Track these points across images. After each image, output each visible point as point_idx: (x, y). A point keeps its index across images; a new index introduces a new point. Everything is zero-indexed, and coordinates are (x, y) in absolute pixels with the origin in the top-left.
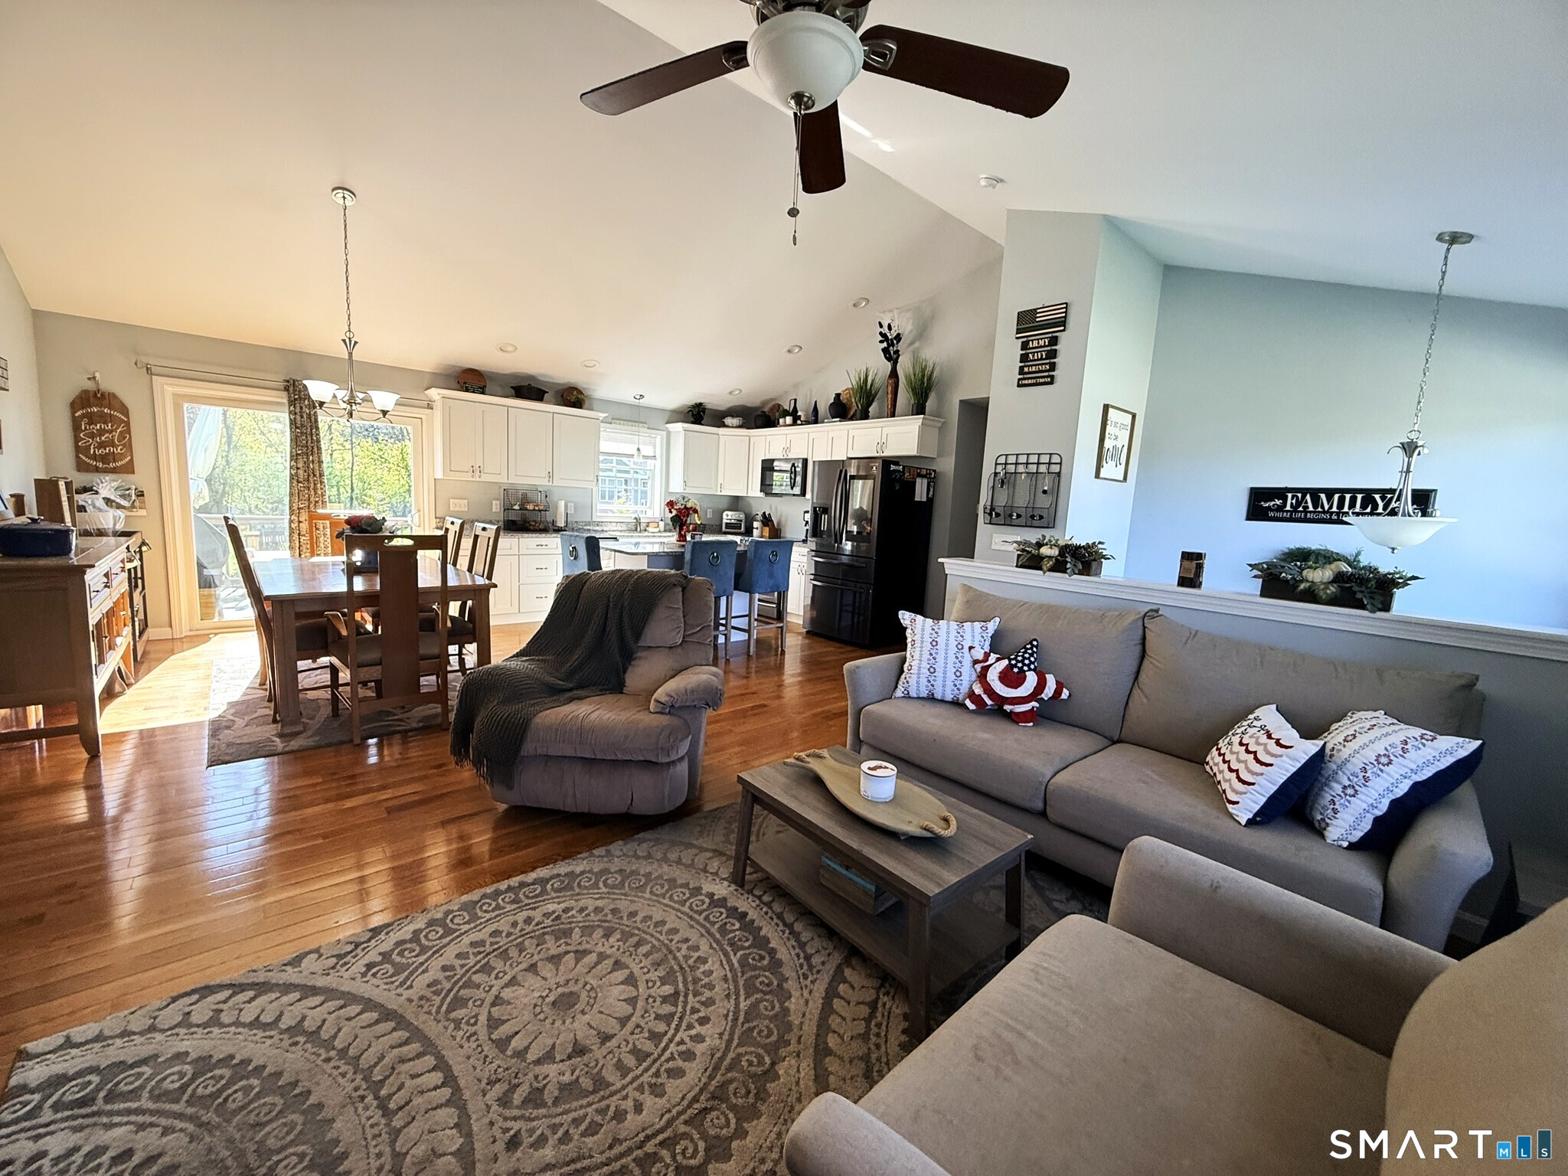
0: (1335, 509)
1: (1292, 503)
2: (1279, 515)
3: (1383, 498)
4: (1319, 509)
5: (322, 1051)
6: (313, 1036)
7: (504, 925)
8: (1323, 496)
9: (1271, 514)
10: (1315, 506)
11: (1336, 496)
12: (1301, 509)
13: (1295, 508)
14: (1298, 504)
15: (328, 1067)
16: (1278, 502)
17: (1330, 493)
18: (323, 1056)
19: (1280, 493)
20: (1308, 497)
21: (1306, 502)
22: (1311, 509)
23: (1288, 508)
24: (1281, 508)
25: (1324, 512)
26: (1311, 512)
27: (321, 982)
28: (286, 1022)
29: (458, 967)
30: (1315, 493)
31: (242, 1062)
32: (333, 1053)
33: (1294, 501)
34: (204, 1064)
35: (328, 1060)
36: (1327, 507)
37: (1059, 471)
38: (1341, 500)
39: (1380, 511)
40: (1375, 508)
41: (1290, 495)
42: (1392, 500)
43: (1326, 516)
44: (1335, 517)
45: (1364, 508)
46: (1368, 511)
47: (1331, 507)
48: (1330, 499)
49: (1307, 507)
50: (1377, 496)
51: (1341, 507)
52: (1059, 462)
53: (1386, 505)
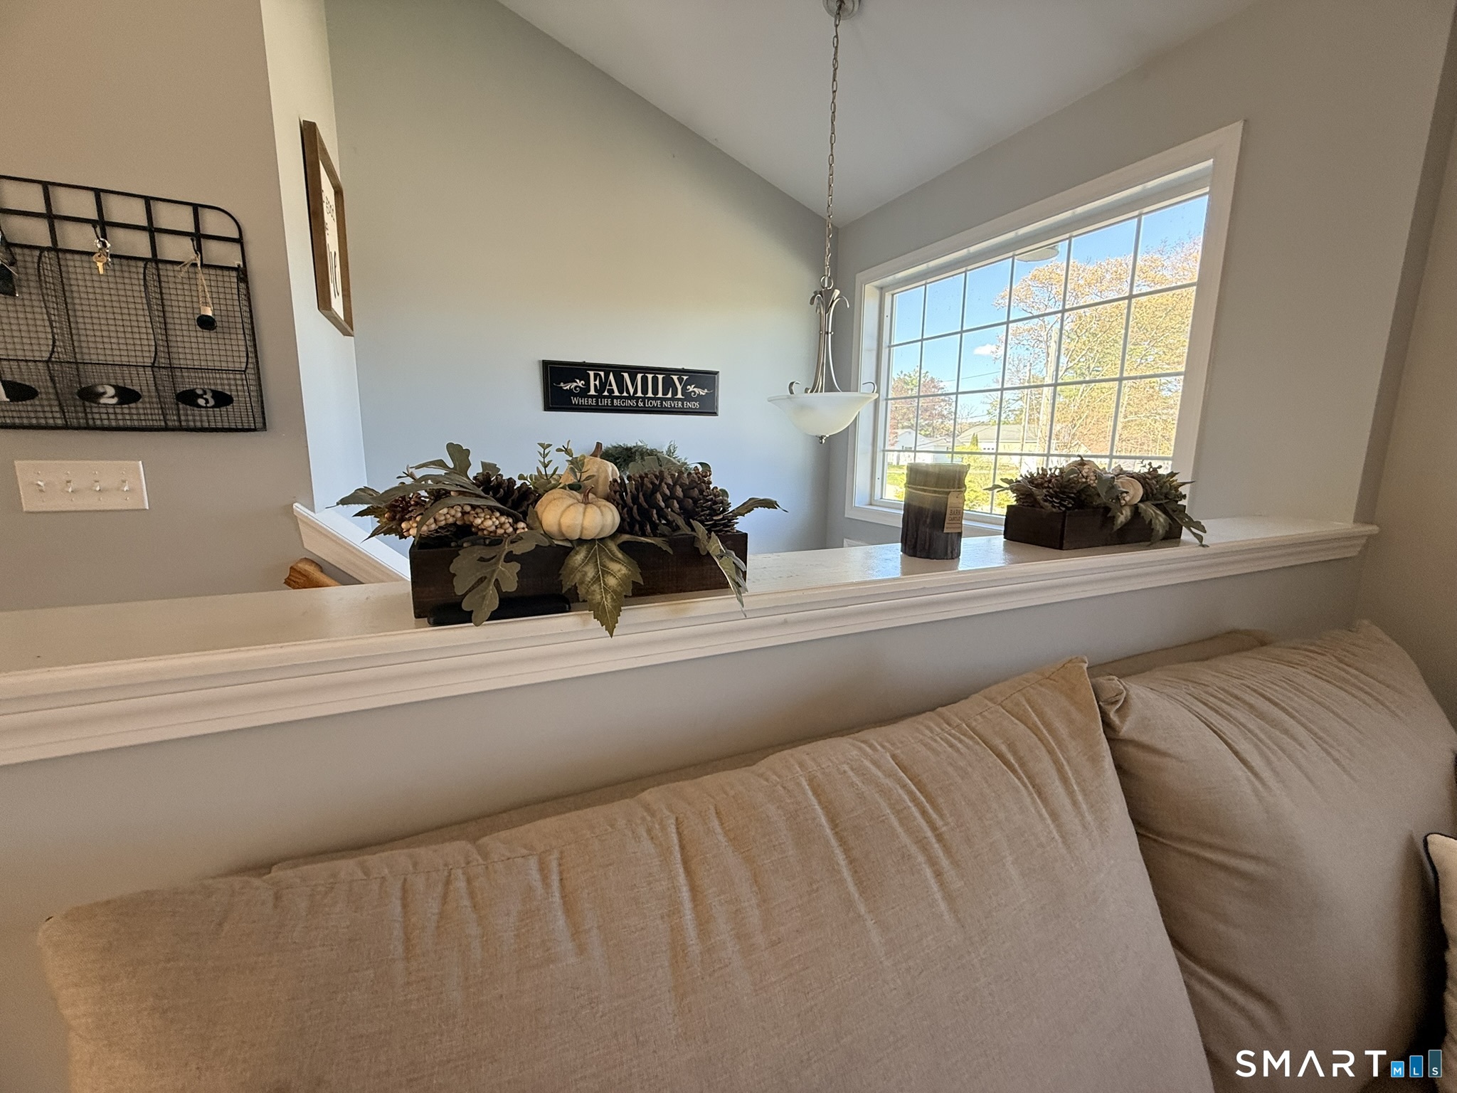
0: (639, 394)
1: (595, 385)
2: (583, 401)
3: (680, 380)
4: (625, 394)
8: (626, 375)
9: (575, 400)
10: (621, 391)
11: (639, 376)
12: (606, 393)
13: (600, 390)
14: (603, 385)
16: (581, 383)
17: (633, 371)
19: (578, 370)
20: (611, 377)
21: (611, 385)
22: (617, 393)
23: (592, 392)
24: (584, 392)
25: (630, 398)
26: (617, 397)
30: (618, 370)
33: (597, 383)
36: (632, 391)
37: (237, 262)
38: (645, 380)
39: (679, 396)
40: (675, 393)
41: (592, 373)
42: (688, 383)
43: (632, 403)
44: (641, 404)
45: (665, 393)
46: (670, 395)
47: (636, 392)
48: (633, 380)
49: (611, 391)
50: (675, 378)
51: (645, 391)
52: (236, 236)
53: (684, 389)
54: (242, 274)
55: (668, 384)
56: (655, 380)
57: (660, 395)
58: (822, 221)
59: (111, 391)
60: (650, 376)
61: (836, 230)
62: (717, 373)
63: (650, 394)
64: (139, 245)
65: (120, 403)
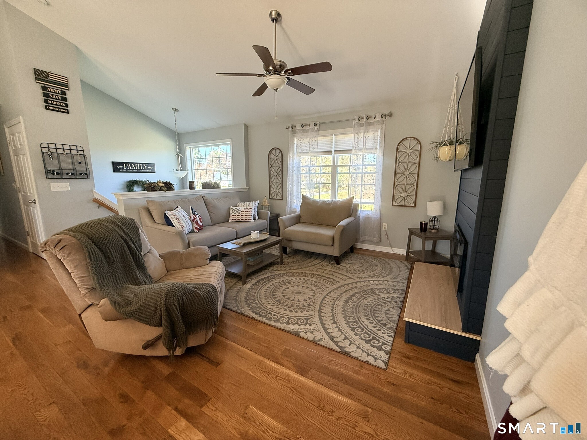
2: (123, 170)
3: (146, 166)
5: (335, 315)
6: (333, 319)
7: (282, 311)
8: (133, 165)
9: (121, 170)
10: (132, 168)
11: (136, 165)
13: (127, 168)
14: (127, 167)
15: (336, 312)
16: (122, 166)
17: (134, 164)
18: (335, 314)
19: (122, 164)
20: (129, 165)
22: (131, 168)
23: (125, 168)
24: (123, 168)
25: (134, 169)
27: (322, 330)
28: (335, 325)
29: (300, 311)
30: (131, 163)
31: (347, 324)
32: (334, 313)
34: (353, 329)
35: (335, 313)
36: (134, 168)
37: (83, 154)
38: (137, 166)
39: (146, 169)
40: (145, 168)
41: (124, 164)
42: (148, 166)
43: (135, 171)
44: (137, 171)
45: (142, 168)
46: (144, 169)
47: (135, 168)
48: (135, 166)
49: (130, 168)
50: (145, 165)
51: (138, 168)
52: (82, 150)
53: (147, 167)
54: (84, 155)
55: (143, 166)
56: (140, 166)
57: (141, 169)
58: (175, 132)
59: (70, 173)
60: (139, 165)
61: (178, 134)
62: (154, 164)
63: (139, 169)
64: (69, 152)
65: (72, 175)
